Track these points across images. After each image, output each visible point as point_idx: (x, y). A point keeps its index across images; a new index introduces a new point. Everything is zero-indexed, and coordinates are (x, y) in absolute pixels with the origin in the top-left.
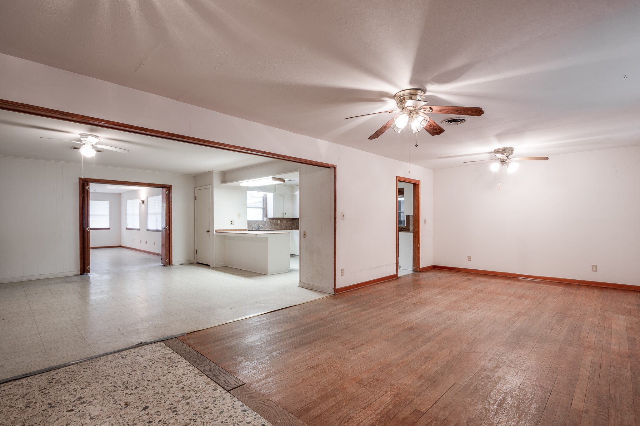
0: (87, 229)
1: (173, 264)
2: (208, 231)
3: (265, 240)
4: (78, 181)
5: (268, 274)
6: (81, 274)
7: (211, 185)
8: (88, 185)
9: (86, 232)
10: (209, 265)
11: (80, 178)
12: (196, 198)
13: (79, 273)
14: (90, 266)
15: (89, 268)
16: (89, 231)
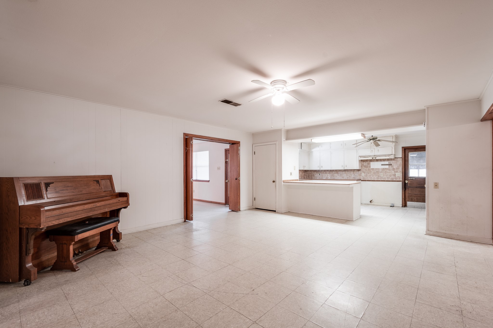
0: (191, 180)
1: (240, 210)
2: (274, 182)
3: (350, 189)
4: (182, 136)
5: (354, 220)
6: (185, 221)
7: (277, 142)
8: (192, 140)
9: (191, 182)
10: (275, 211)
11: (184, 133)
12: (255, 153)
13: (183, 220)
14: (193, 214)
15: (192, 215)
16: (193, 182)
